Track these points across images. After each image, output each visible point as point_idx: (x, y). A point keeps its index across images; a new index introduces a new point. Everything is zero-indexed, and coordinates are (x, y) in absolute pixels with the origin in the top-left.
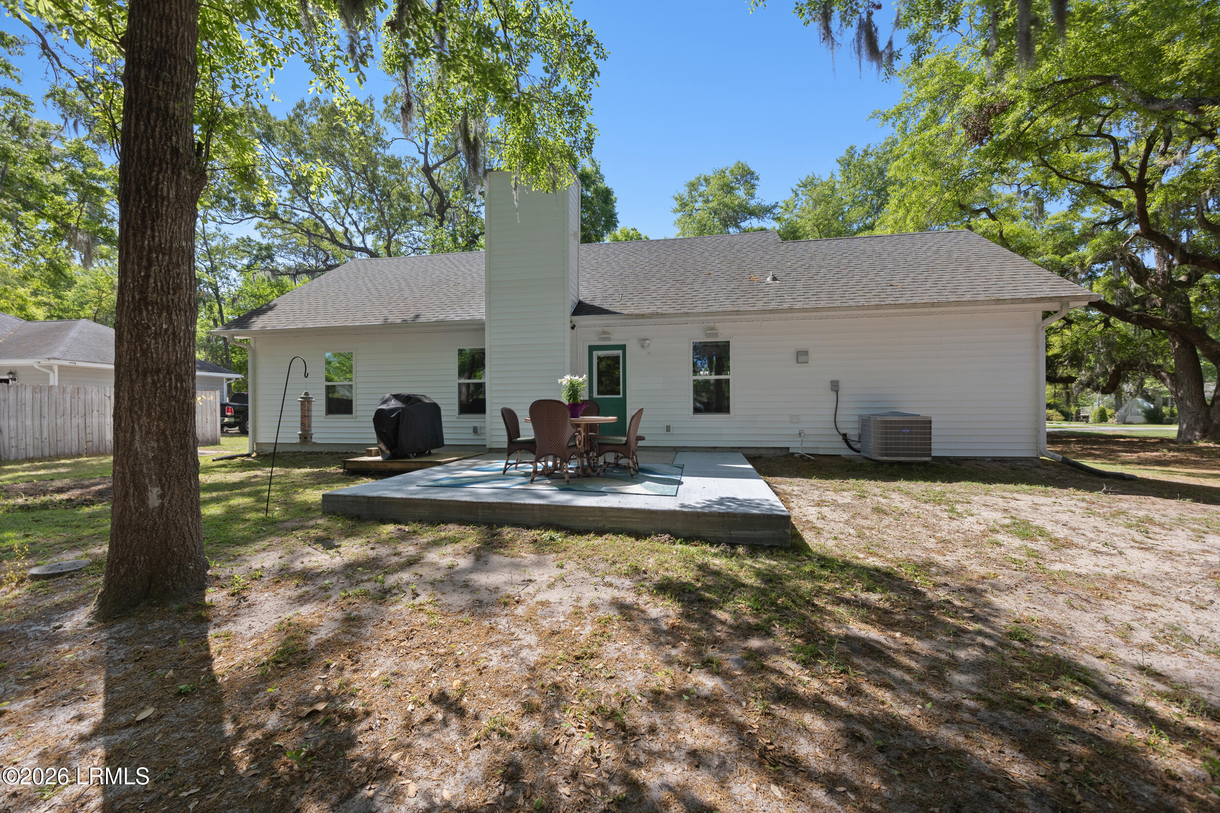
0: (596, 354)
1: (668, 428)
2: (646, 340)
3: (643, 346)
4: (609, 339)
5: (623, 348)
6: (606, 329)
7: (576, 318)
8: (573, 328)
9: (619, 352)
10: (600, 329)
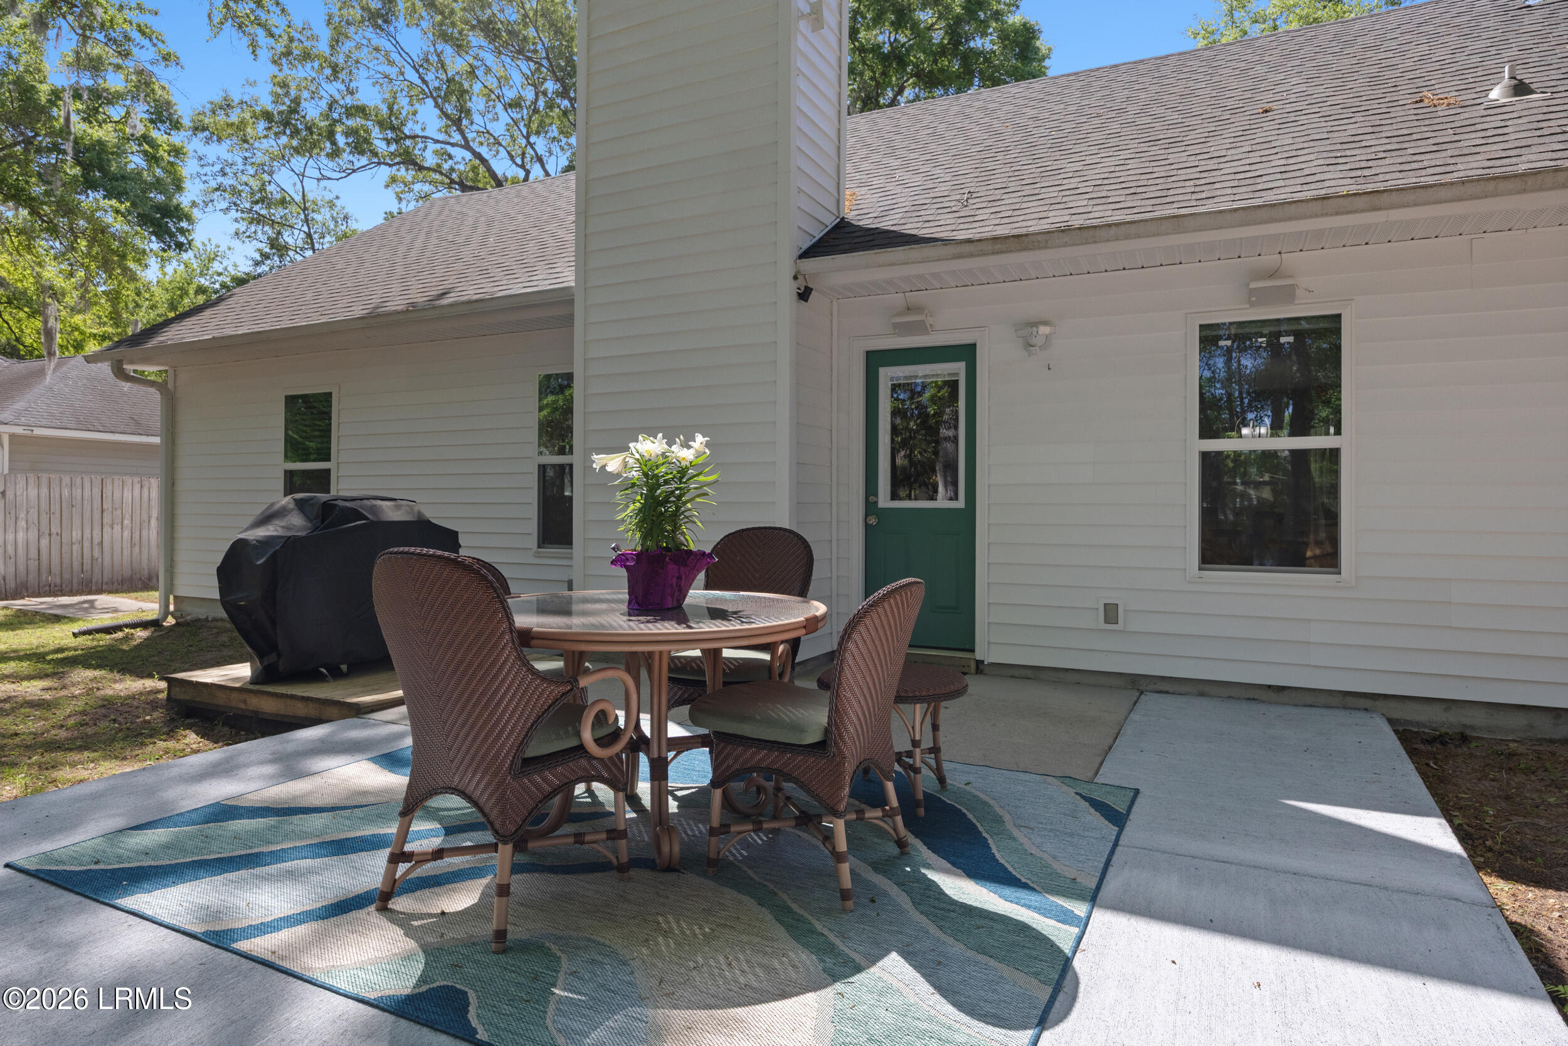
0: (887, 375)
1: (1111, 613)
2: (1035, 324)
3: (1028, 345)
4: (921, 328)
5: (967, 353)
6: (915, 298)
7: (811, 265)
8: (804, 295)
9: (958, 368)
10: (898, 300)
